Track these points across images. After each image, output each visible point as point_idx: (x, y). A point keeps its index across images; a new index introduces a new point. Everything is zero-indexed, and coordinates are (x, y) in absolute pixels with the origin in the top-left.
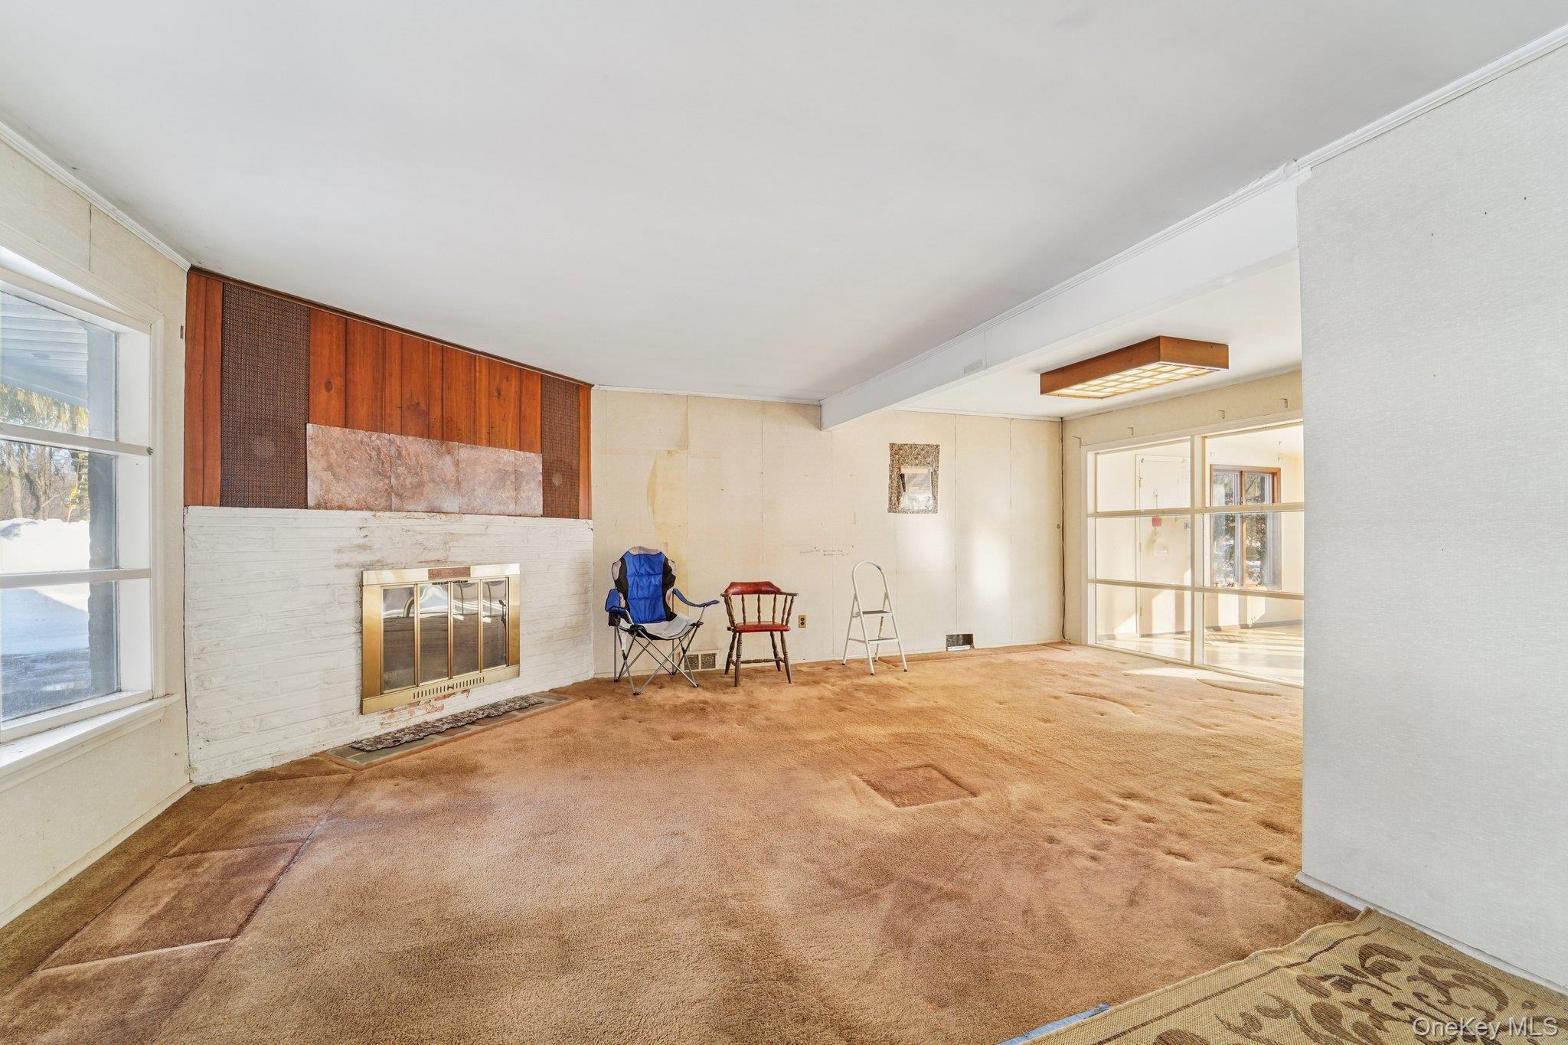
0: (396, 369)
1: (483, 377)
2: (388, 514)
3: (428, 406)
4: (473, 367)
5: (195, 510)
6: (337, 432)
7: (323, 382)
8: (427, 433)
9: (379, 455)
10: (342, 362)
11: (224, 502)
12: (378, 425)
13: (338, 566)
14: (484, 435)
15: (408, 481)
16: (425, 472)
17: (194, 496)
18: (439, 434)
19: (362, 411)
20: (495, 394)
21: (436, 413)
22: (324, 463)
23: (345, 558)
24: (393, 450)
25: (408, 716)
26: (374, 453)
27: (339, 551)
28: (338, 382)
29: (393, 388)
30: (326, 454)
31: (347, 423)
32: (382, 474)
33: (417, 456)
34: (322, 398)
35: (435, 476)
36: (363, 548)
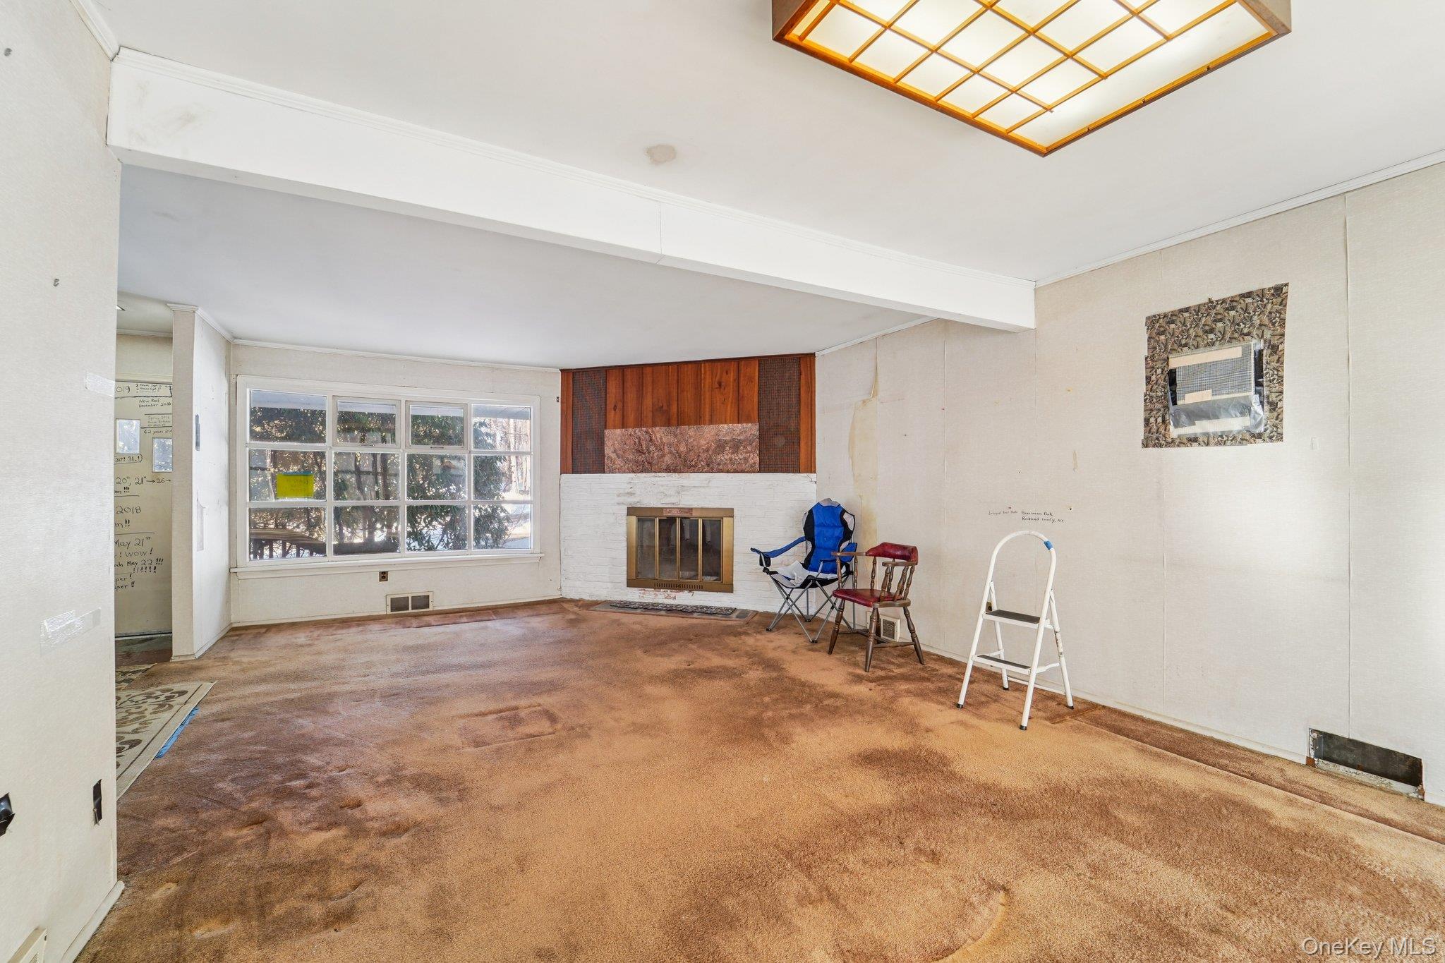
0: (650, 389)
1: (707, 377)
2: (644, 475)
3: (668, 406)
4: (699, 372)
5: (564, 476)
6: (618, 431)
7: (613, 406)
8: (668, 423)
9: (639, 441)
10: (621, 393)
11: (573, 472)
12: (639, 423)
13: (618, 504)
14: (707, 418)
15: (656, 454)
16: (666, 447)
17: (564, 471)
18: (676, 422)
19: (631, 417)
20: (717, 386)
21: (674, 409)
22: (612, 449)
23: (621, 499)
24: (647, 437)
25: (653, 596)
26: (637, 440)
27: (619, 496)
28: (620, 405)
29: (648, 402)
30: (614, 444)
31: (624, 425)
32: (640, 452)
33: (661, 439)
34: (611, 415)
35: (672, 449)
36: (631, 494)
